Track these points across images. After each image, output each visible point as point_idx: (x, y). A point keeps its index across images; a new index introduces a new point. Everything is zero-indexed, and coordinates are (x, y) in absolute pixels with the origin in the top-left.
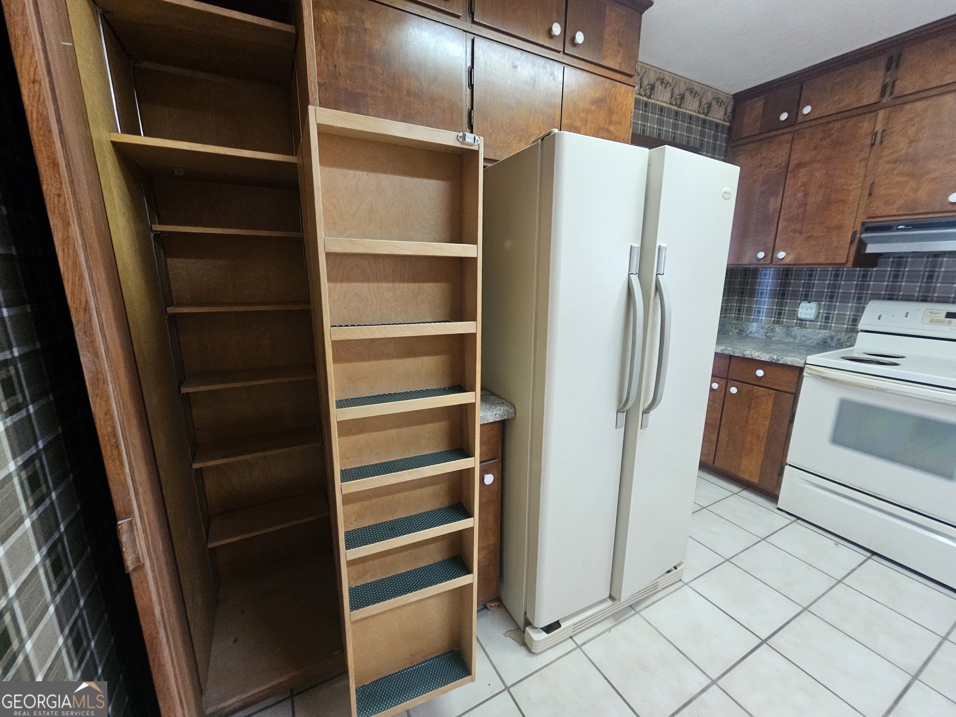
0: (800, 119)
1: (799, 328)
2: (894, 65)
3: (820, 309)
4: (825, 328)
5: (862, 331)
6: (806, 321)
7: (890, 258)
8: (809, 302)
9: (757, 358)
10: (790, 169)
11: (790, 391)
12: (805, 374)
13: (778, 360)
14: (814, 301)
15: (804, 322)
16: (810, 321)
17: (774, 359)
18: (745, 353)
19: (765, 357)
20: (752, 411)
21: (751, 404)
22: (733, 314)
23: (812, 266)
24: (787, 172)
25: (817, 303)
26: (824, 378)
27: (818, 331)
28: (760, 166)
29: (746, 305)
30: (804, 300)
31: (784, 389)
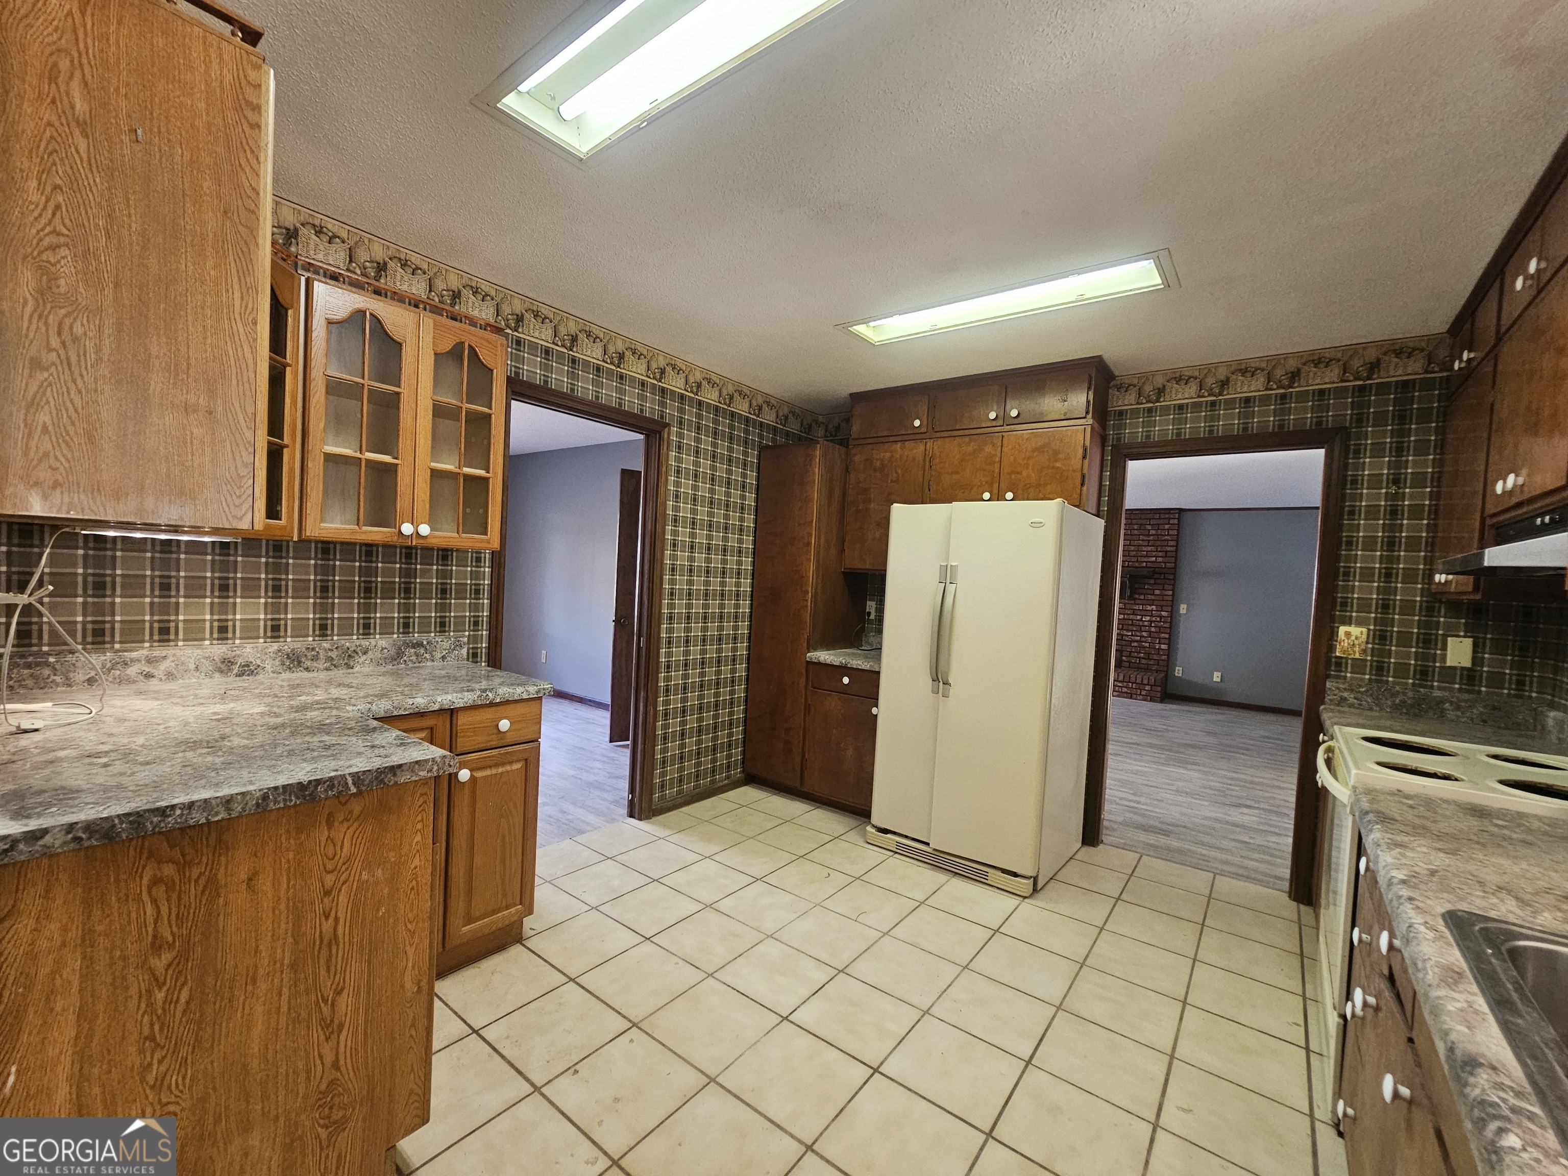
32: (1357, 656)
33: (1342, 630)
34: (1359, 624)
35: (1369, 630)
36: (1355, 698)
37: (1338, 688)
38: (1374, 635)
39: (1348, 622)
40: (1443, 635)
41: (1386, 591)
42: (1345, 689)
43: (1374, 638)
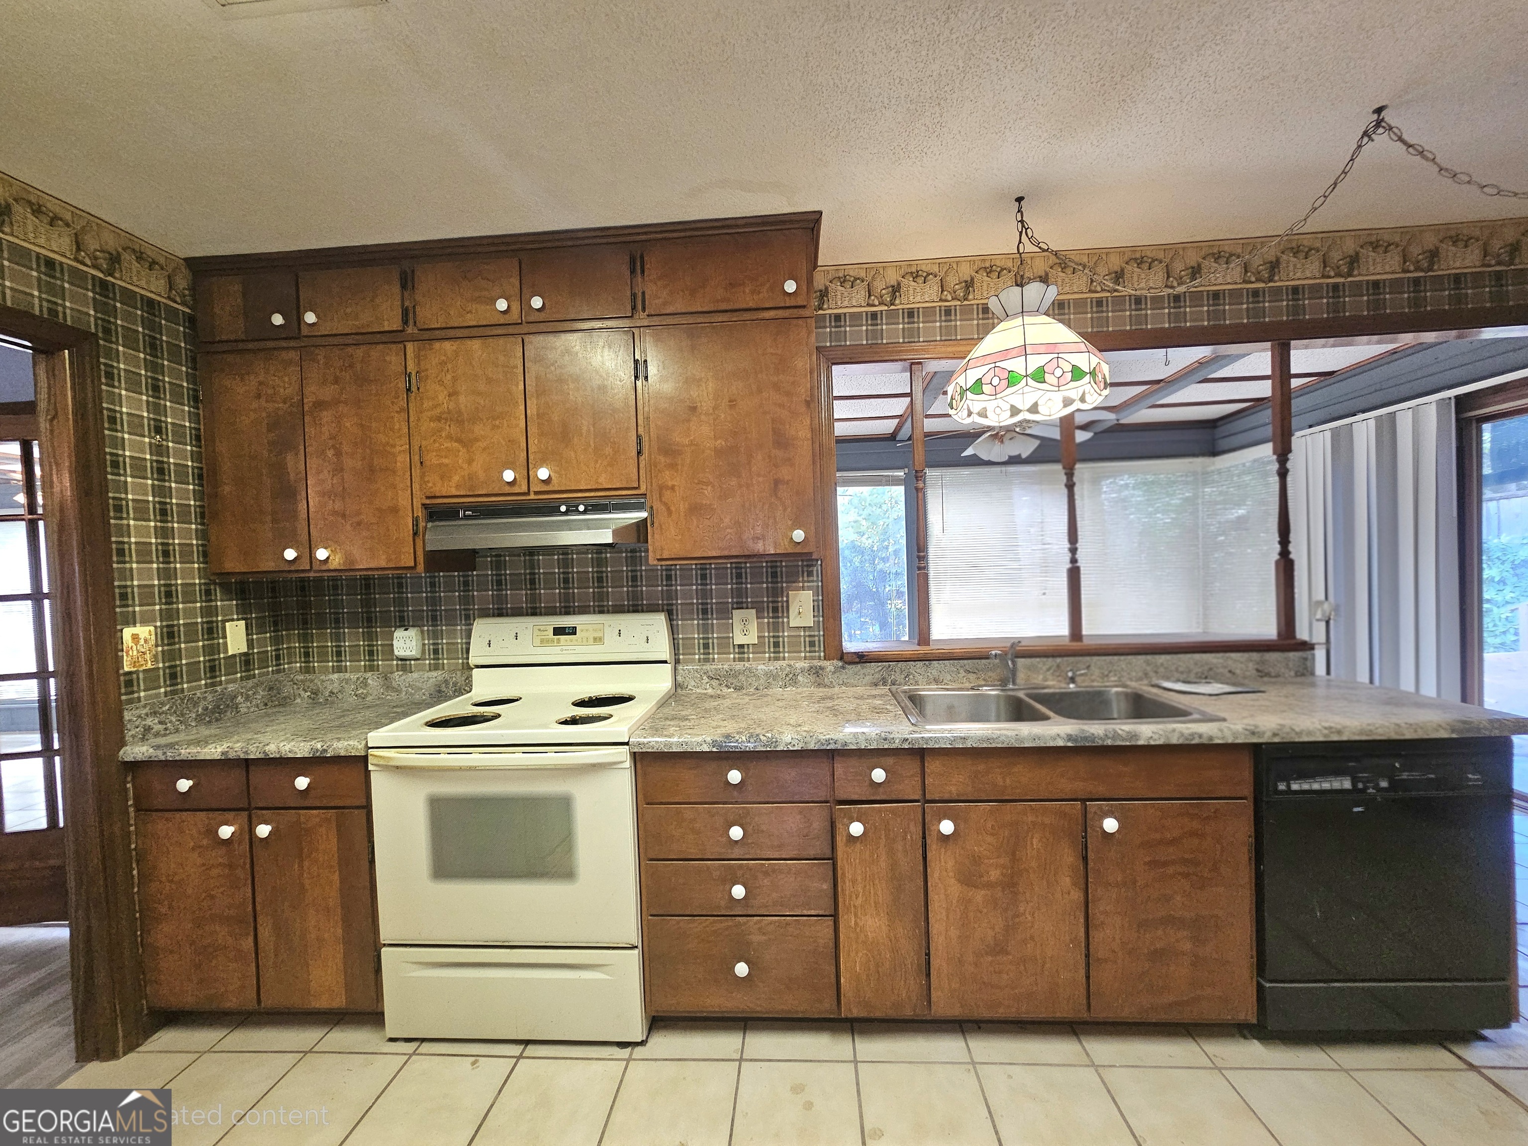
0: (305, 331)
1: (400, 673)
2: (410, 284)
3: (423, 639)
4: (436, 667)
5: (477, 667)
6: (410, 660)
7: (487, 556)
8: (406, 630)
9: (290, 755)
10: (306, 408)
11: (358, 803)
12: (370, 768)
13: (325, 751)
14: (413, 626)
15: (408, 662)
16: (415, 660)
17: (317, 750)
18: (267, 748)
19: (301, 749)
20: (306, 864)
21: (301, 850)
22: (296, 662)
23: (370, 573)
24: (303, 416)
25: (416, 629)
26: (397, 767)
27: (426, 675)
28: (259, 396)
29: (315, 645)
30: (400, 626)
31: (348, 803)
32: (149, 666)
33: (128, 633)
34: (145, 622)
35: (156, 627)
36: (160, 723)
37: (140, 717)
38: (162, 633)
39: (131, 621)
40: (222, 621)
41: (167, 574)
42: (147, 715)
43: (162, 639)
